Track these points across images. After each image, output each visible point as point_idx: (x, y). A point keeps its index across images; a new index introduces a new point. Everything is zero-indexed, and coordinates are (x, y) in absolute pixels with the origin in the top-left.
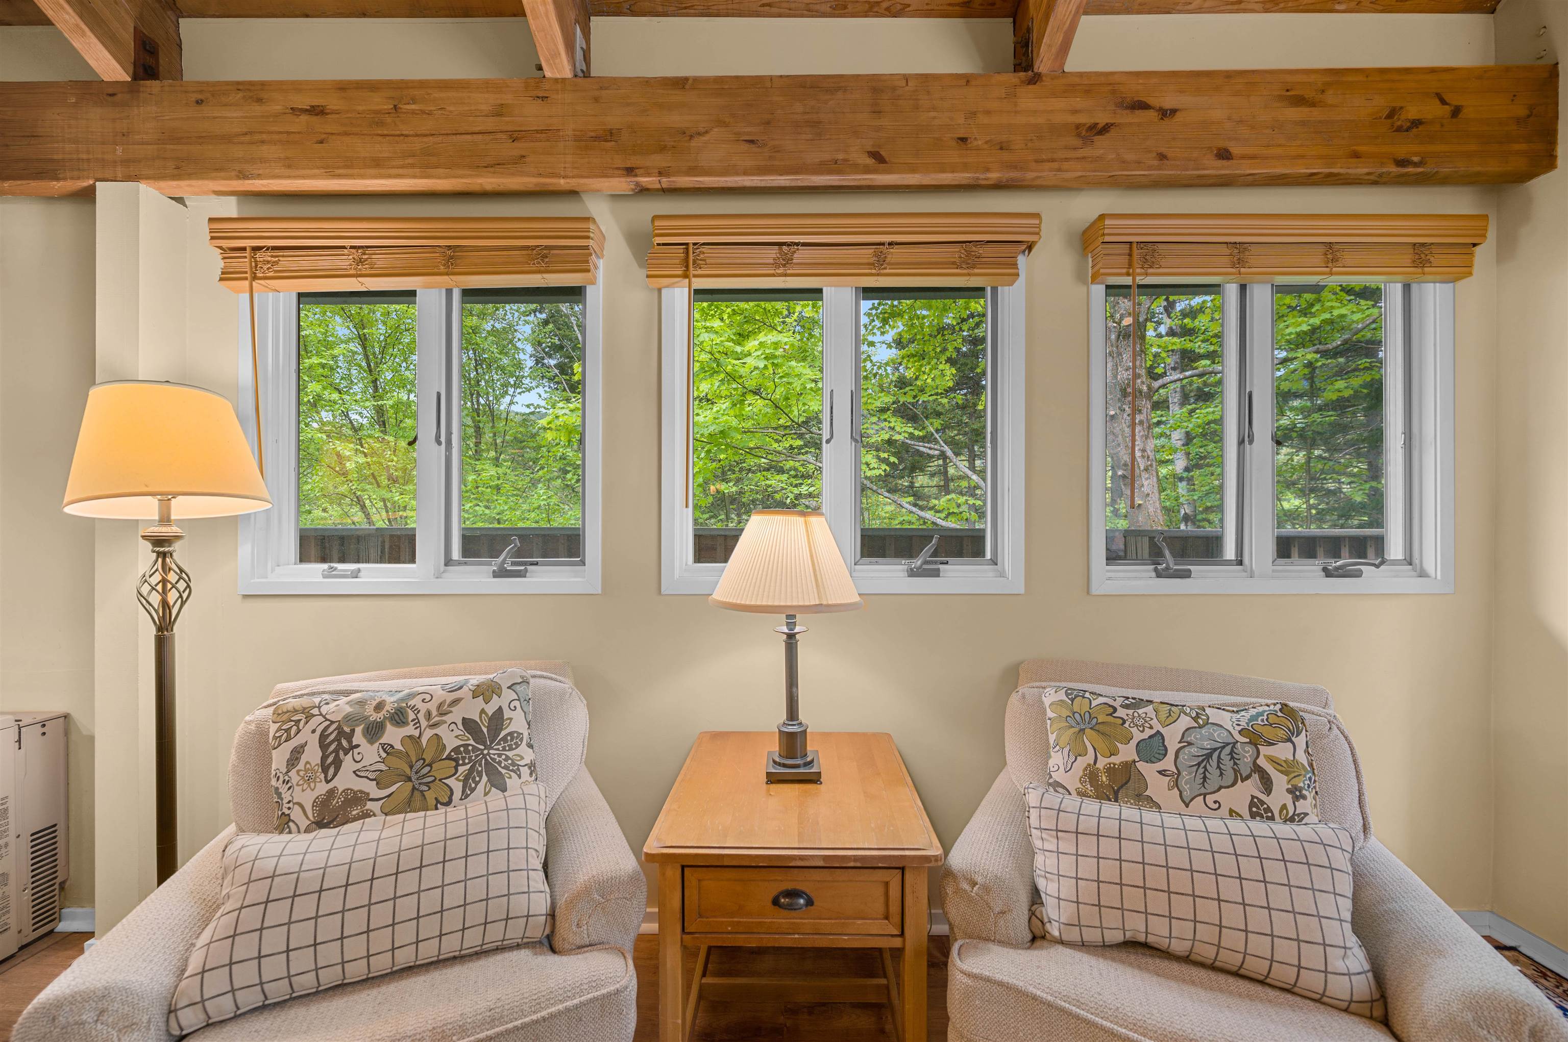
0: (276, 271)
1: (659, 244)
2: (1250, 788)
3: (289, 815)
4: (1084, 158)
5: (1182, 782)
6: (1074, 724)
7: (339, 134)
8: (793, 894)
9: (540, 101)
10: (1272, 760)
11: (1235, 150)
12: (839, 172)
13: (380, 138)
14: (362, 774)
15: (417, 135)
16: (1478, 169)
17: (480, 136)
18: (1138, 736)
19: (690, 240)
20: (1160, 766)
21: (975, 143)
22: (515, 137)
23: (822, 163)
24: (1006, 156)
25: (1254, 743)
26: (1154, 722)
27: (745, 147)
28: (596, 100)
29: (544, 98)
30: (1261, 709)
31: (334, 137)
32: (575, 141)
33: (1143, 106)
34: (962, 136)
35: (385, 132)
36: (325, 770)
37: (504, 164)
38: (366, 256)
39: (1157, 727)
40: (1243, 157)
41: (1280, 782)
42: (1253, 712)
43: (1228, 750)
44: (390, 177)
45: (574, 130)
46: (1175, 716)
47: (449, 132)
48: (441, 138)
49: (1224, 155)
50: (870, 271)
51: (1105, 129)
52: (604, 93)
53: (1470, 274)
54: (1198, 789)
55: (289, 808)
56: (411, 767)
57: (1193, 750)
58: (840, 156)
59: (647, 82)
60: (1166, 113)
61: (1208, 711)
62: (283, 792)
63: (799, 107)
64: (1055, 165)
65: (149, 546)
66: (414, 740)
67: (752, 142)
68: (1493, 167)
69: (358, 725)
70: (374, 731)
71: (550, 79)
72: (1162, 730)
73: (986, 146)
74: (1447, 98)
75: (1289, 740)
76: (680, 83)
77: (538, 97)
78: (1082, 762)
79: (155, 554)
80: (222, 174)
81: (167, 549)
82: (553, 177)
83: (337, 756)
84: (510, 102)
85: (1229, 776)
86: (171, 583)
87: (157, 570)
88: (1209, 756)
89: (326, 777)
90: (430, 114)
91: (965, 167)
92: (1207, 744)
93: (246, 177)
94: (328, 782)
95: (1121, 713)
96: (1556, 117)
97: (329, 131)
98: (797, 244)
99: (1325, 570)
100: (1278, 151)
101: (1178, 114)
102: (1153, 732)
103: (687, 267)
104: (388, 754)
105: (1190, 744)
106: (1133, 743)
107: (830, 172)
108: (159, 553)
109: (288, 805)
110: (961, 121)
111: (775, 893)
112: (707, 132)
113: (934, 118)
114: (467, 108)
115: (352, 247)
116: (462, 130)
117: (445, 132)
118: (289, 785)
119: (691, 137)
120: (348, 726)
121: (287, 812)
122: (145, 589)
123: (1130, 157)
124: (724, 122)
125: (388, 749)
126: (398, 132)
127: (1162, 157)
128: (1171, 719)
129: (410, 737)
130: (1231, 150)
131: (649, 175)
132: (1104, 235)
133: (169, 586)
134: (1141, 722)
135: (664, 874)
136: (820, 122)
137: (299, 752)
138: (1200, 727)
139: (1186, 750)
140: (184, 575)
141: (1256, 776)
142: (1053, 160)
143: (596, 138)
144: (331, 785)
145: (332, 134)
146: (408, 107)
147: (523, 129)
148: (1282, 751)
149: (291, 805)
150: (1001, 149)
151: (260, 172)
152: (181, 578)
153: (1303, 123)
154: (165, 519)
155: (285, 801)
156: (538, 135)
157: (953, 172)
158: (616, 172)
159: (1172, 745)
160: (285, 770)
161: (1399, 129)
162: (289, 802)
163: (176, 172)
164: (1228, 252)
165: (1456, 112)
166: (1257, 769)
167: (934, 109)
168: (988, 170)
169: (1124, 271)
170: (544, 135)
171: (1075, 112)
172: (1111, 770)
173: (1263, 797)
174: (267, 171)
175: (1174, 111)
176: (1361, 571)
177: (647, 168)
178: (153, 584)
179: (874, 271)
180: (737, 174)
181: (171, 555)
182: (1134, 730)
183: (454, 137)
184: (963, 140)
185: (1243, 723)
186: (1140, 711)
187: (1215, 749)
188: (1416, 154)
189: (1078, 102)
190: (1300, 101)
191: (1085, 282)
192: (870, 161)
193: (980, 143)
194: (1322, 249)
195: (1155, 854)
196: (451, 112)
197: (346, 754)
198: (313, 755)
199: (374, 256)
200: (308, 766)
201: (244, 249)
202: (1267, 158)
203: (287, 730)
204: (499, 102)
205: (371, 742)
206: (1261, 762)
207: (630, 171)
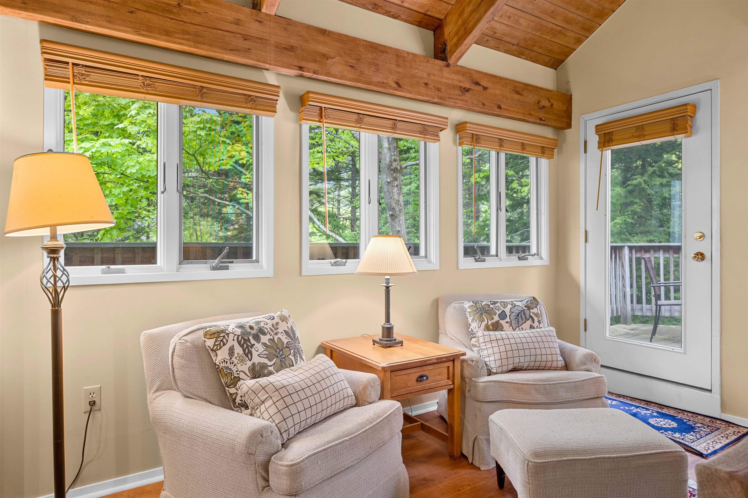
0: (90, 81)
1: (309, 105)
2: (529, 322)
3: (239, 377)
4: (462, 100)
5: (513, 324)
6: (478, 312)
7: (143, 11)
8: (422, 377)
9: (258, 22)
10: (533, 313)
11: (503, 106)
12: (384, 87)
13: (170, 20)
14: (261, 356)
15: (191, 23)
16: (556, 125)
17: (227, 33)
18: (498, 313)
19: (323, 105)
20: (506, 320)
21: (430, 86)
22: (246, 38)
23: (378, 82)
24: (440, 94)
25: (529, 309)
26: (501, 308)
27: (349, 68)
28: (286, 29)
29: (260, 22)
30: (528, 299)
31: (140, 12)
32: (276, 47)
33: (479, 84)
34: (426, 82)
35: (173, 17)
36: (247, 356)
37: (239, 51)
38: (151, 83)
39: (503, 309)
40: (504, 109)
41: (536, 319)
42: (526, 301)
43: (523, 312)
44: (175, 43)
45: (275, 42)
46: (506, 305)
47: (211, 27)
48: (205, 28)
49: (499, 107)
50: (392, 131)
51: (468, 90)
52: (289, 27)
53: (553, 158)
54: (517, 325)
55: (238, 374)
56: (276, 352)
57: (514, 314)
58: (385, 81)
59: (309, 27)
60: (485, 88)
61: (514, 302)
62: (232, 368)
63: (370, 56)
64: (454, 101)
65: (45, 254)
66: (272, 340)
67: (352, 67)
68: (559, 125)
69: (250, 336)
70: (257, 338)
71: (264, 13)
72: (504, 310)
73: (433, 88)
74: (550, 100)
75: (536, 307)
76: (323, 32)
77: (258, 21)
78: (484, 324)
79: (49, 259)
80: (60, 15)
81: (55, 256)
82: (264, 63)
83: (249, 349)
84: (243, 19)
85: (524, 319)
86: (58, 277)
87: (50, 269)
88: (518, 315)
89: (248, 359)
90: (199, 13)
91: (427, 95)
92: (517, 312)
93: (77, 21)
94: (250, 360)
95: (491, 306)
96: (571, 112)
97: (137, 7)
98: (366, 115)
99: (519, 258)
100: (512, 109)
101: (488, 89)
102: (502, 311)
103: (322, 117)
104: (266, 347)
105: (512, 312)
106: (497, 315)
107: (381, 87)
108: (51, 258)
109: (237, 373)
110: (426, 76)
111: (416, 378)
112: (334, 58)
113: (417, 73)
114: (220, 16)
115: (142, 76)
116: (217, 27)
117: (208, 26)
118: (234, 364)
119: (328, 59)
120: (246, 337)
121: (237, 376)
122: (45, 281)
123: (475, 102)
124: (341, 55)
125: (264, 344)
126: (180, 19)
127: (484, 104)
128: (506, 306)
129: (270, 339)
130: (501, 106)
131: (309, 72)
132: (466, 130)
133: (57, 279)
134: (498, 308)
135: (386, 376)
136: (378, 65)
137: (232, 350)
138: (514, 307)
139: (512, 314)
140: (65, 272)
141: (530, 319)
142: (453, 99)
143: (285, 49)
144: (252, 362)
145: (139, 10)
146: (187, 7)
147: (250, 35)
148: (535, 310)
149: (238, 372)
150: (438, 90)
151: (89, 20)
152: (64, 274)
153: (519, 101)
154: (54, 237)
155: (234, 371)
156: (258, 40)
157: (423, 96)
158: (294, 67)
159: (508, 314)
160: (229, 358)
161: (540, 108)
162: (237, 371)
163: (23, 5)
164: (498, 141)
165: (552, 105)
166: (531, 317)
167: (417, 69)
168: (434, 98)
169: (471, 143)
170: (260, 41)
171: (460, 81)
172: (493, 324)
173: (532, 324)
174: (94, 21)
175: (487, 88)
176: (528, 258)
177: (308, 68)
178: (48, 278)
179: (393, 131)
180: (346, 80)
181: (58, 259)
182: (496, 311)
183: (213, 30)
184: (426, 84)
185: (525, 304)
186: (496, 305)
187: (519, 313)
188: (543, 117)
189: (460, 78)
190: (518, 93)
191: (456, 145)
192: (395, 86)
193: (432, 87)
194: (520, 145)
195: (518, 341)
196: (211, 16)
197: (252, 348)
198: (238, 350)
199: (156, 83)
200: (239, 355)
201: (67, 63)
202: (510, 111)
203: (222, 341)
204: (237, 17)
205: (259, 343)
206: (531, 314)
207: (301, 68)
